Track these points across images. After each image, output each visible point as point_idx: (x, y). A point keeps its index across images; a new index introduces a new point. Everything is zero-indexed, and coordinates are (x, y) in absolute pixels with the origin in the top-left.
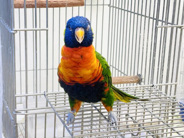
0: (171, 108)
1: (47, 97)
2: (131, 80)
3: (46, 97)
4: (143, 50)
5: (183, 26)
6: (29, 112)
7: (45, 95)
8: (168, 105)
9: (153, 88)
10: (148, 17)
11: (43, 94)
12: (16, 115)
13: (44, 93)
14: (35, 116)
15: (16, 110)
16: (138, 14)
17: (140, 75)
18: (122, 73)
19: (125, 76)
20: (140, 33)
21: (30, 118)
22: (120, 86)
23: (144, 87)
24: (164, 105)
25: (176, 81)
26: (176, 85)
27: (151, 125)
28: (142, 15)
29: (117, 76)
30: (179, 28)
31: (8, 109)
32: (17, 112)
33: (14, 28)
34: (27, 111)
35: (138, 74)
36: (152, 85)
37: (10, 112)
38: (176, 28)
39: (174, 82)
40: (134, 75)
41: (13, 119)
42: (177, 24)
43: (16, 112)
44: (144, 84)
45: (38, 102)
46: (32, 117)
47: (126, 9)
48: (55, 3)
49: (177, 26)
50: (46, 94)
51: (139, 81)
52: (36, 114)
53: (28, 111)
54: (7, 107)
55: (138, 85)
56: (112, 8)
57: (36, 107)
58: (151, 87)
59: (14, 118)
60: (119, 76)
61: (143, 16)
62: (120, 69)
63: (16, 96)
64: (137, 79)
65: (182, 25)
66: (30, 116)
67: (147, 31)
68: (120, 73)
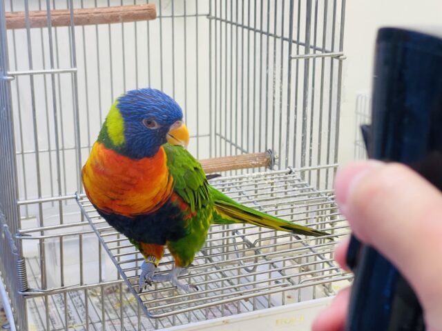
0: (328, 212)
1: (82, 203)
2: (253, 162)
3: (78, 203)
4: (274, 103)
5: (342, 55)
6: (48, 234)
7: (76, 198)
8: (322, 207)
9: (290, 177)
10: (279, 38)
11: (73, 198)
12: (21, 240)
13: (75, 196)
14: (59, 241)
15: (20, 231)
16: (262, 33)
17: (271, 152)
18: (237, 148)
19: (244, 154)
20: (267, 68)
21: (50, 245)
22: (236, 174)
23: (279, 174)
24: (315, 208)
25: (336, 161)
26: (335, 169)
27: (291, 248)
28: (268, 34)
29: (228, 154)
30: (335, 58)
31: (8, 229)
32: (23, 236)
33: (9, 70)
34: (42, 232)
35: (268, 149)
36: (288, 170)
37: (11, 235)
38: (330, 58)
39: (332, 164)
40: (260, 151)
41: (15, 248)
42: (332, 51)
43: (22, 234)
44: (279, 169)
45: (64, 214)
46: (54, 244)
47: (240, 22)
48: (97, 15)
49: (332, 54)
50: (79, 198)
51: (269, 164)
52: (61, 237)
53: (44, 231)
54: (5, 225)
55: (269, 171)
56: (213, 21)
57: (61, 223)
58: (286, 174)
59: (17, 247)
60: (234, 154)
61: (271, 35)
62: (234, 141)
63: (19, 202)
64: (265, 160)
65: (341, 53)
66: (50, 240)
67: (280, 66)
68: (234, 148)
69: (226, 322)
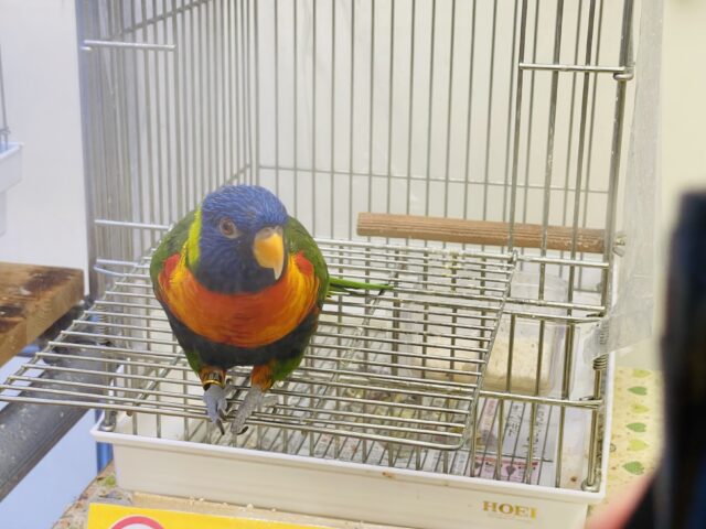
69: (389, 476)
